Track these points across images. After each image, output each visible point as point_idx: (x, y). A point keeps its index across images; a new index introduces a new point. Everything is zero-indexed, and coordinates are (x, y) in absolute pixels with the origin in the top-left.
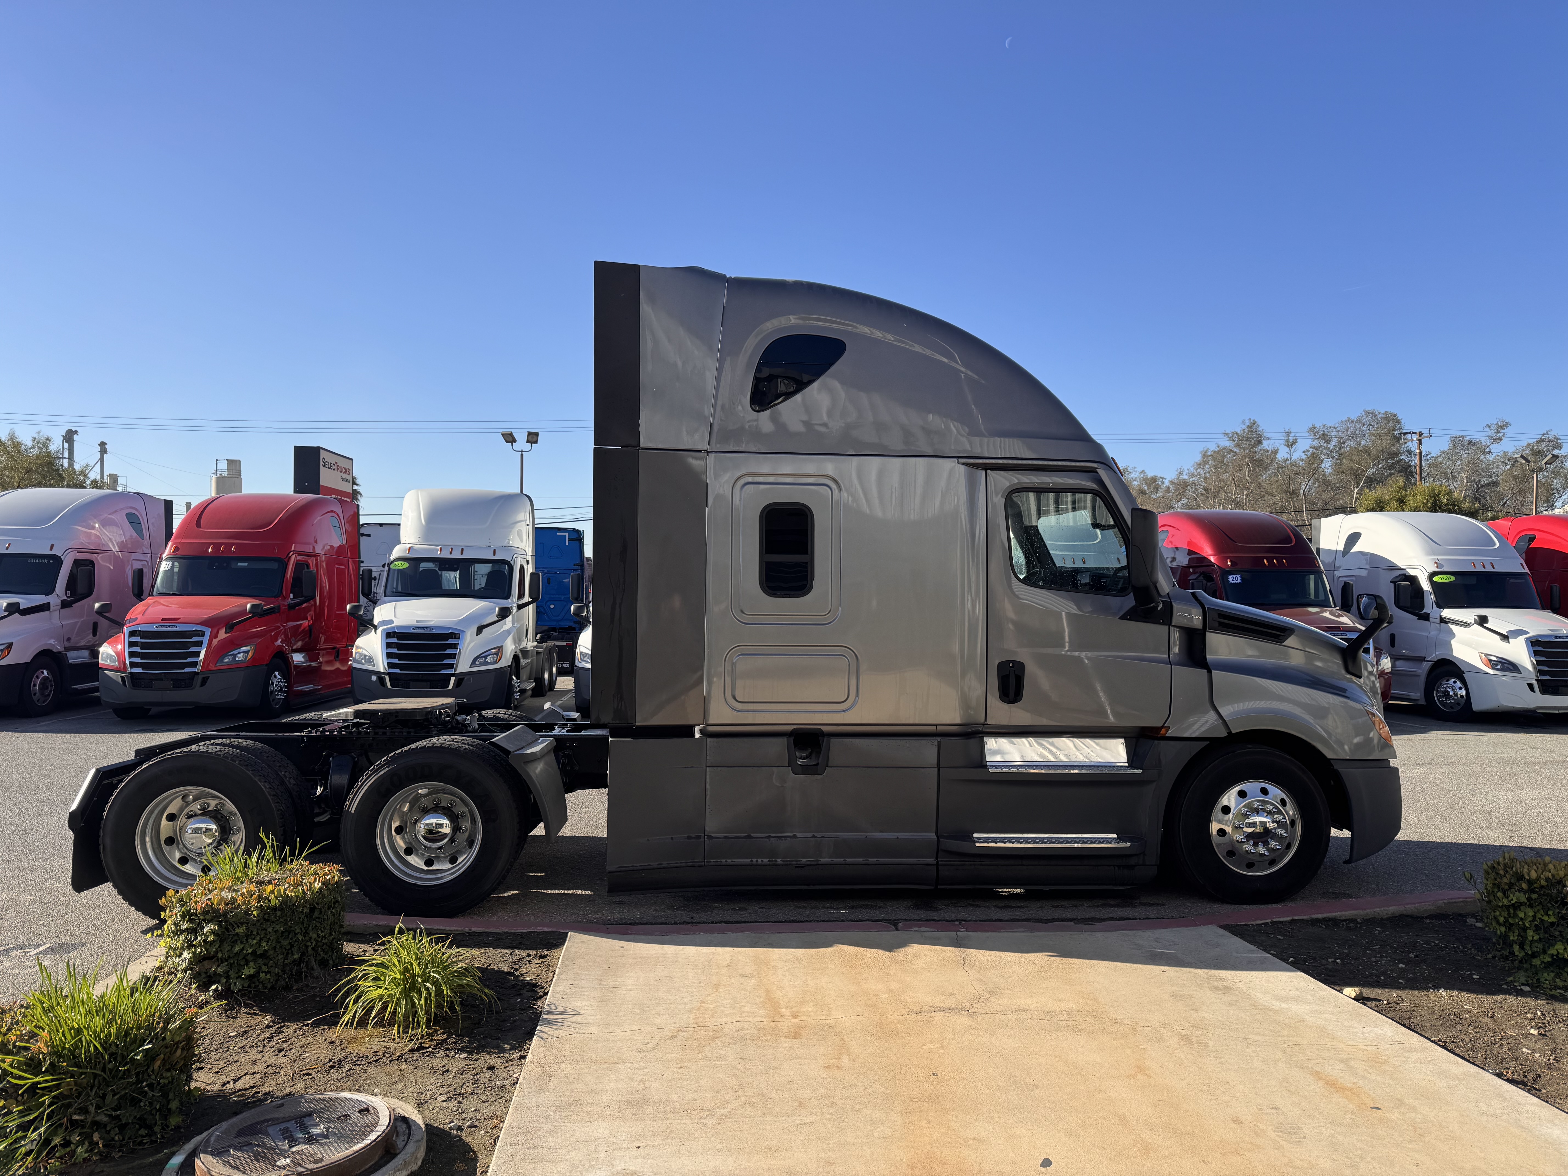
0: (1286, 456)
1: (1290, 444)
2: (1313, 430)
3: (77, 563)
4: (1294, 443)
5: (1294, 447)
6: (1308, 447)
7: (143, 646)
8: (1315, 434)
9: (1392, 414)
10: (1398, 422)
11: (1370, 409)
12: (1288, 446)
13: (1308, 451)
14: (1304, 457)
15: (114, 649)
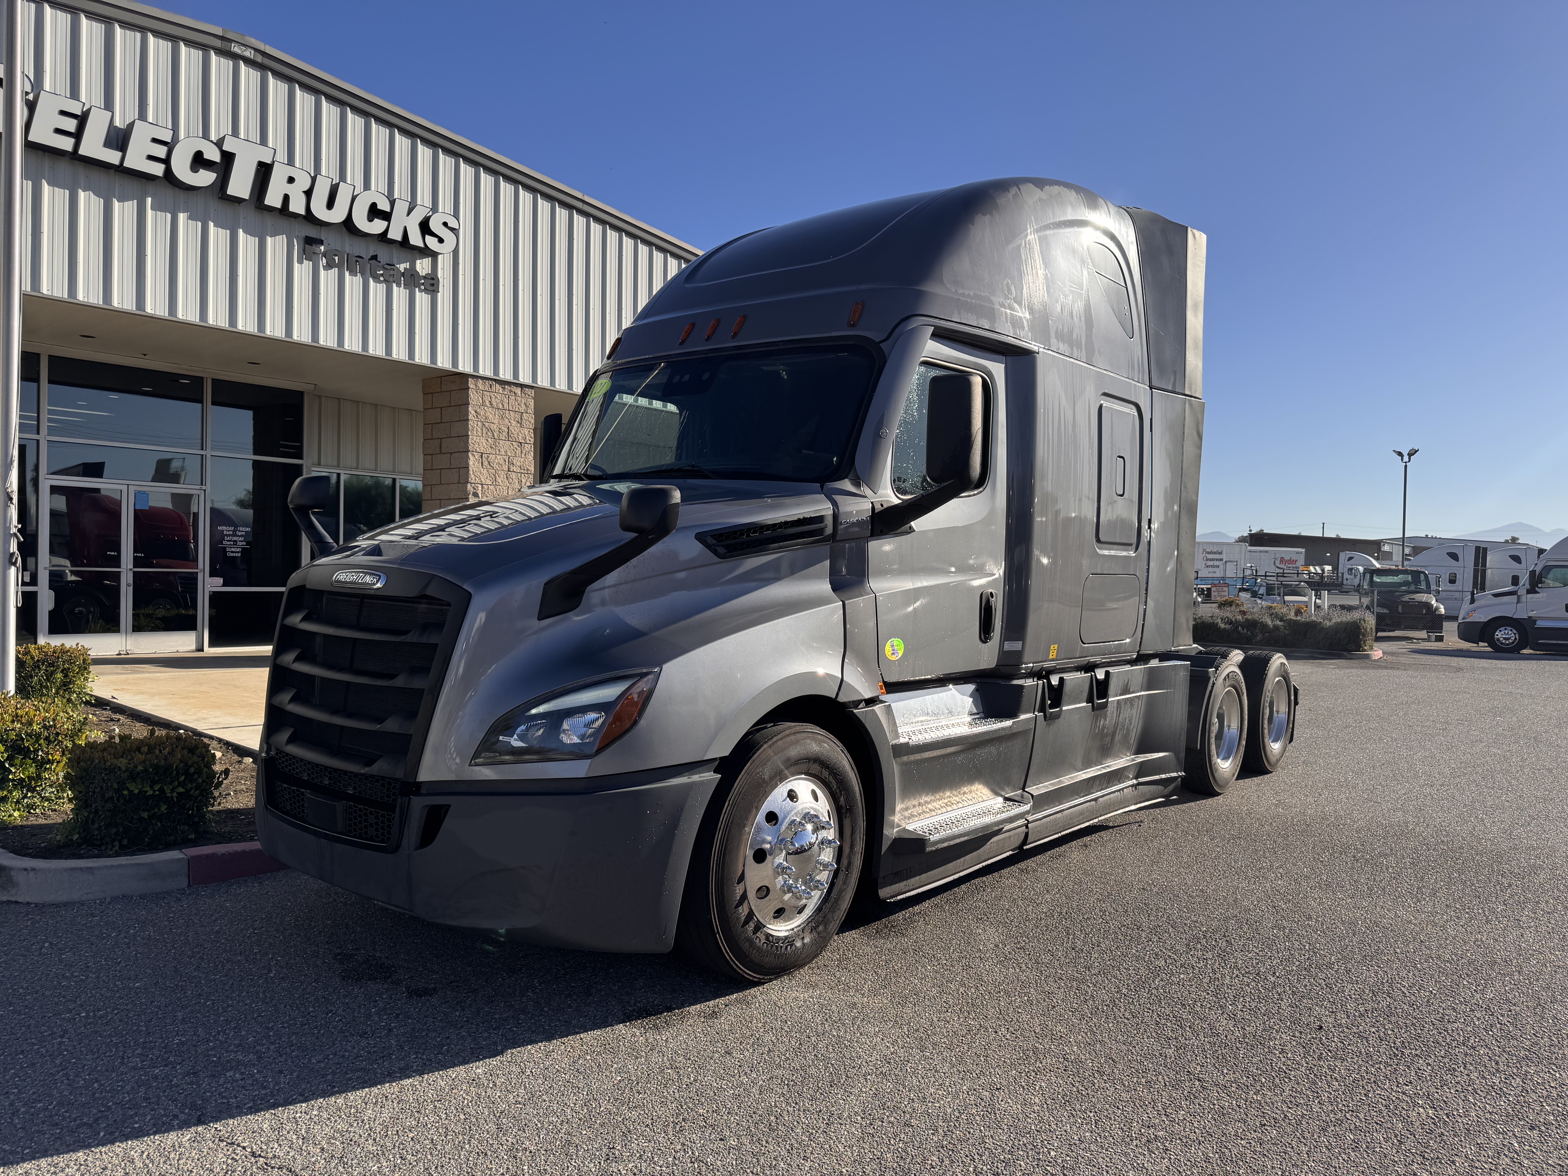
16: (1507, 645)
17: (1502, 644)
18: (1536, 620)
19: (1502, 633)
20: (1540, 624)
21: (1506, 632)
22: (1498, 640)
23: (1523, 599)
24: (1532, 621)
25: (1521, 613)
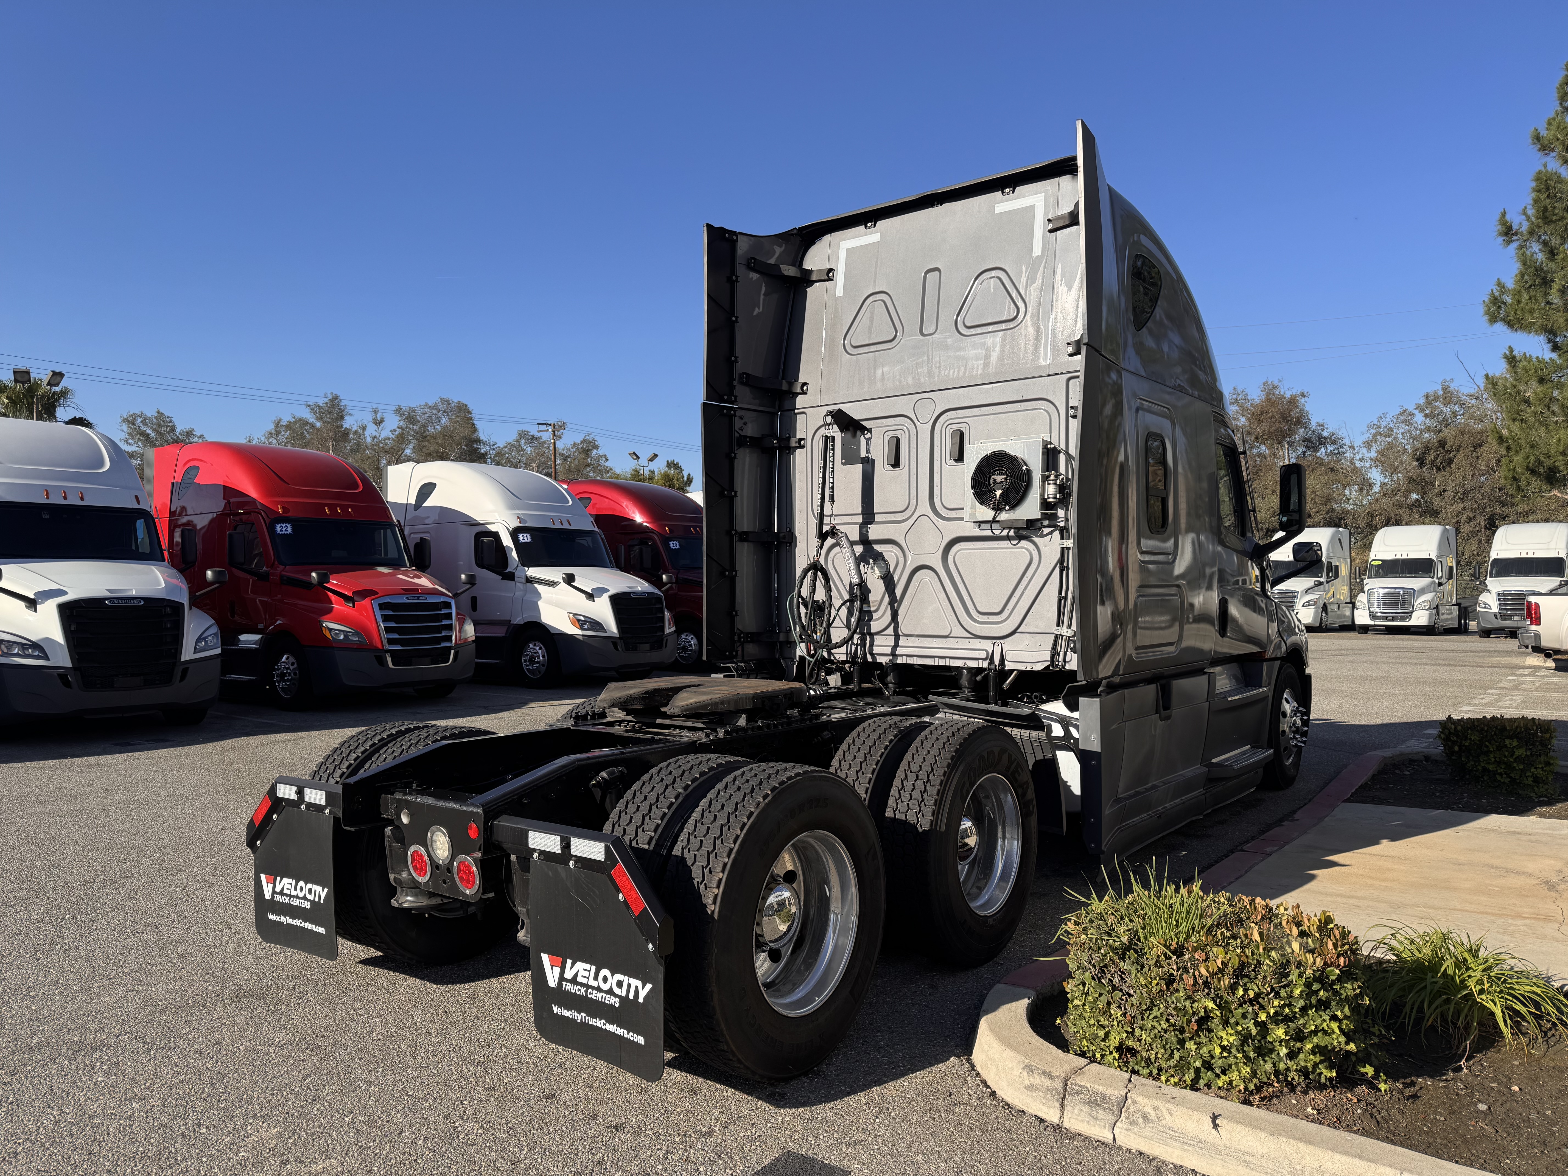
0: (375, 434)
1: (378, 423)
2: (399, 411)
4: (381, 421)
5: (382, 425)
6: (395, 427)
8: (401, 415)
9: (464, 405)
10: (470, 412)
11: (445, 397)
12: (376, 423)
13: (395, 431)
14: (391, 436)
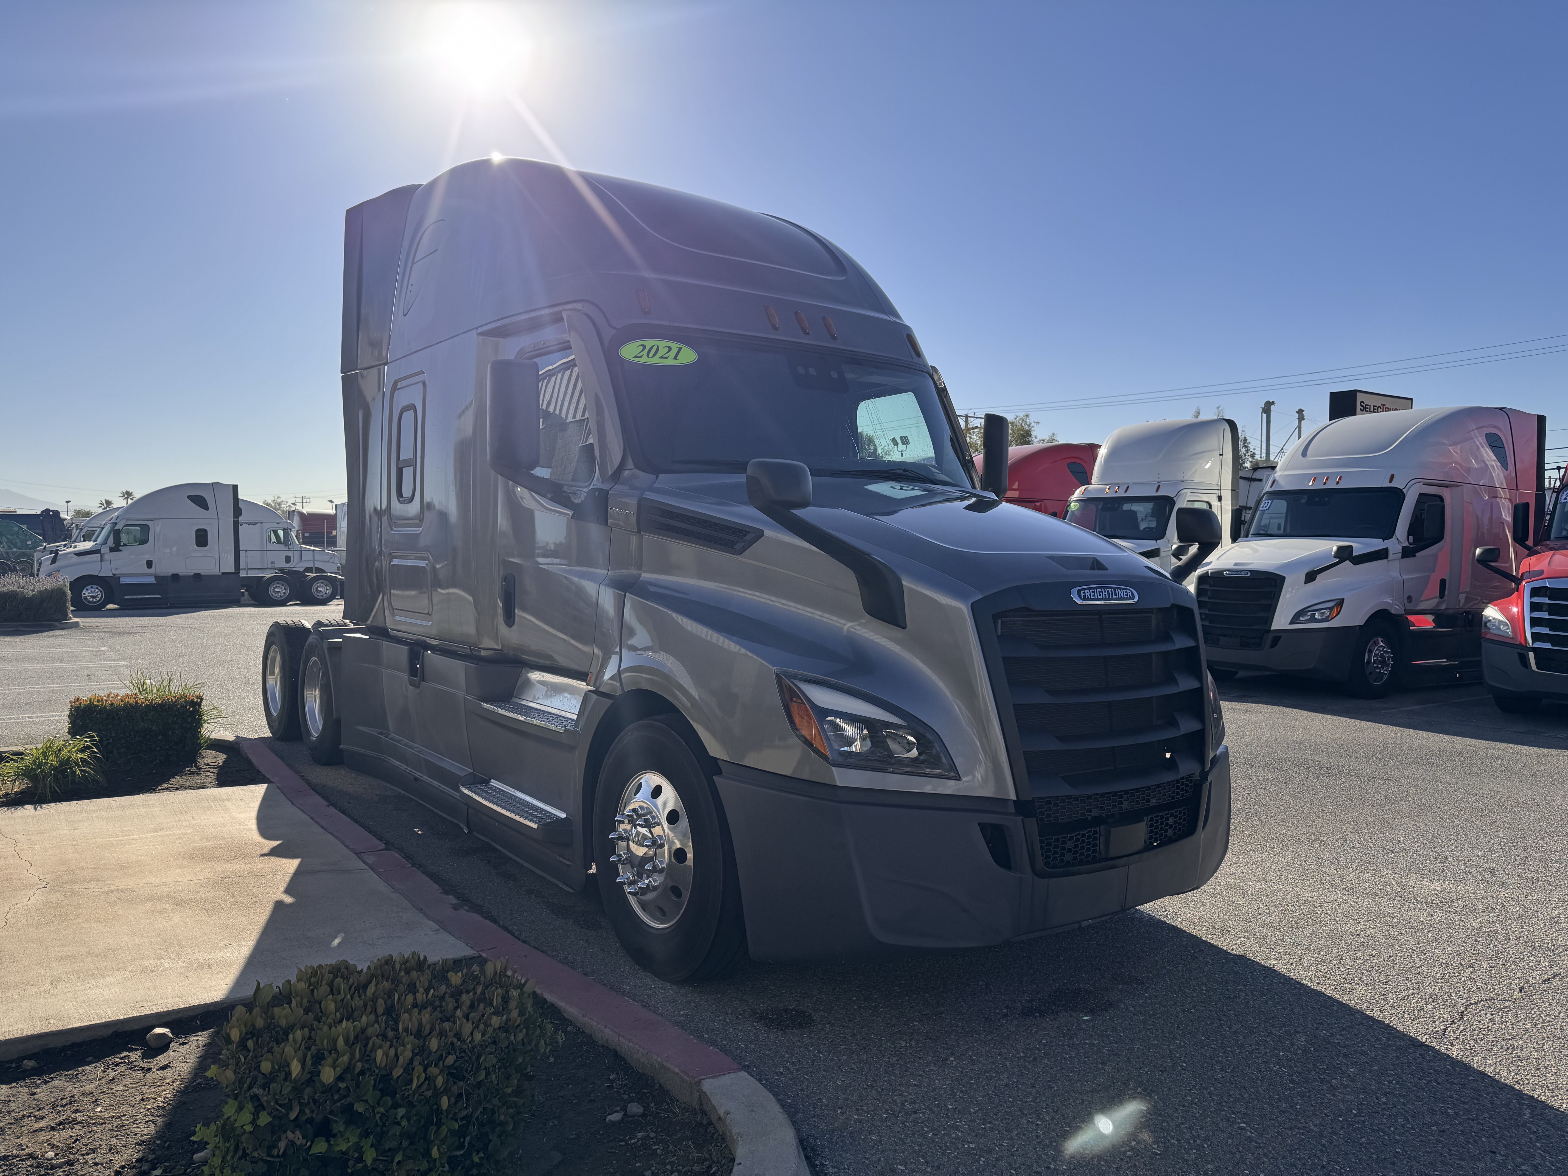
3: (1423, 498)
7: (1551, 609)
15: (1504, 611)
16: (95, 603)
17: (89, 602)
18: (119, 578)
19: (89, 591)
20: (124, 581)
21: (93, 590)
22: (86, 598)
23: (107, 557)
24: (116, 578)
25: (106, 572)
